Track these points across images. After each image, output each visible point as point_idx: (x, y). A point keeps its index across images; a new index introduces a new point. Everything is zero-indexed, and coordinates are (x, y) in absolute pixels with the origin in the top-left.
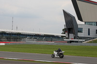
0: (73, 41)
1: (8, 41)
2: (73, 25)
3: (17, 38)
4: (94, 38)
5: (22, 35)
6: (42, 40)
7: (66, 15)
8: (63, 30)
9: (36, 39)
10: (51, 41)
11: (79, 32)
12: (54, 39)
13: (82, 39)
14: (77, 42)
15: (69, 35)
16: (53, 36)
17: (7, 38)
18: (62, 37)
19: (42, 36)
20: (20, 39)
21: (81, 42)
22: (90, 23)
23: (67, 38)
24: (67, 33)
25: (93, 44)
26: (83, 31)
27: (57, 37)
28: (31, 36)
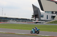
0: (38, 22)
2: (38, 13)
3: (5, 20)
4: (50, 21)
6: (19, 22)
7: (34, 7)
8: (32, 16)
9: (16, 21)
10: (25, 22)
11: (41, 17)
12: (27, 21)
13: (43, 21)
15: (35, 19)
16: (26, 19)
19: (20, 19)
20: (7, 21)
22: (48, 12)
23: (34, 21)
24: (34, 18)
25: (49, 24)
26: (44, 17)
28: (13, 19)
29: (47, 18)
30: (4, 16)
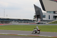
0: (40, 23)
1: (2, 23)
2: (40, 13)
3: (7, 22)
4: (52, 21)
5: (10, 20)
7: (36, 7)
8: (34, 16)
9: (18, 22)
10: (27, 23)
11: (43, 17)
12: (29, 22)
13: (45, 21)
14: (42, 23)
15: (37, 19)
16: (28, 20)
17: (1, 22)
18: (34, 20)
19: (22, 20)
20: (9, 22)
21: (45, 23)
22: (50, 12)
23: (36, 21)
24: (36, 18)
25: (52, 24)
26: (46, 17)
27: (31, 21)
28: (15, 20)
29: (49, 19)
30: (6, 17)
